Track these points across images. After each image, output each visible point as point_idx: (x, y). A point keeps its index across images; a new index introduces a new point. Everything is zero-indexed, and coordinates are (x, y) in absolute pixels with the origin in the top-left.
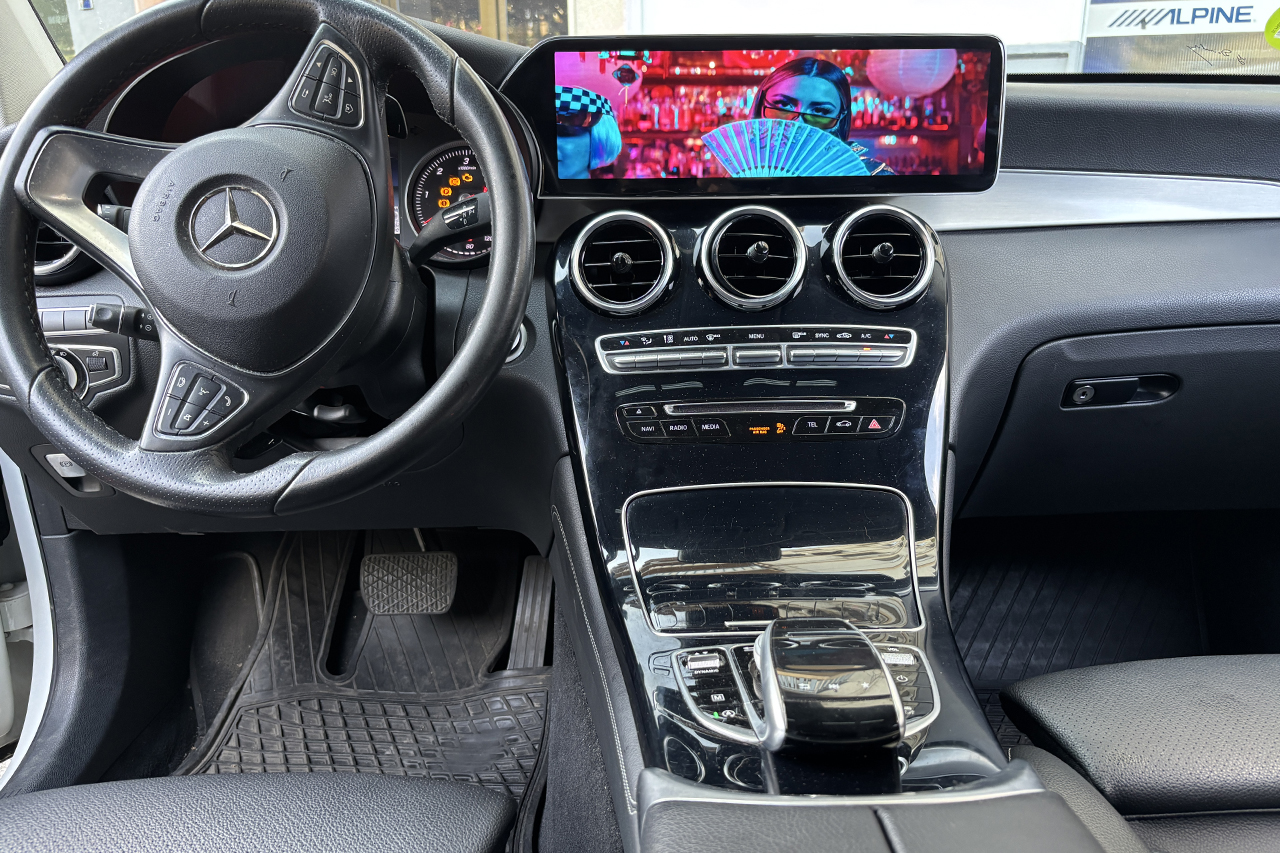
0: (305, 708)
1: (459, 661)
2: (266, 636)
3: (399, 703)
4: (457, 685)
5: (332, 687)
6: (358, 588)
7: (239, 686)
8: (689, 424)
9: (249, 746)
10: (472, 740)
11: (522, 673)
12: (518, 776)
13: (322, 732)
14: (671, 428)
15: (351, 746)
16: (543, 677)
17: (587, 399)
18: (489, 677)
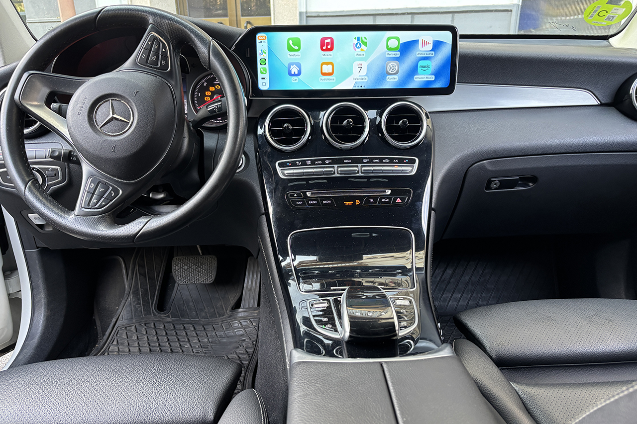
0: (148, 327)
1: (219, 305)
2: (129, 294)
3: (191, 324)
4: (217, 316)
5: (160, 317)
6: (172, 272)
7: (117, 317)
8: (317, 201)
9: (122, 344)
10: (225, 340)
11: (247, 310)
12: (246, 356)
13: (156, 338)
14: (310, 202)
15: (169, 343)
16: (257, 311)
17: (273, 190)
18: (232, 312)
